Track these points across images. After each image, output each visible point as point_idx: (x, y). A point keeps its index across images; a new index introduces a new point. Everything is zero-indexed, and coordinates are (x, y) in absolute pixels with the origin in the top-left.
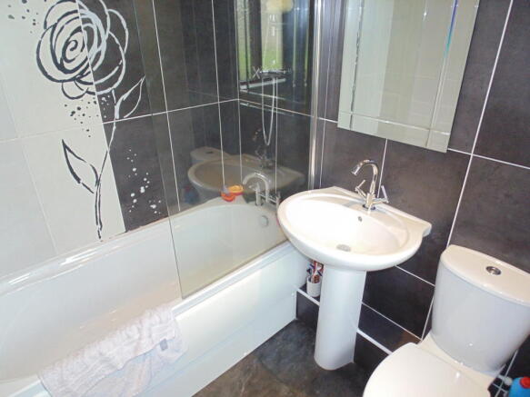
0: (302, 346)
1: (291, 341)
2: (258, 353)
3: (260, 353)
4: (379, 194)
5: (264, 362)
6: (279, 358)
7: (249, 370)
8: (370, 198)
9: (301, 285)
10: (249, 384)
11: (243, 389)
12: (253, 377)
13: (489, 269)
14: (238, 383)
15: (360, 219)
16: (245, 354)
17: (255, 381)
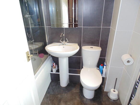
0: (56, 85)
1: (53, 86)
2: (47, 92)
3: (48, 92)
4: (66, 41)
5: (50, 93)
6: (53, 91)
7: (48, 97)
8: (64, 42)
9: (51, 71)
10: (50, 100)
11: (49, 102)
12: (50, 98)
13: (91, 48)
14: (47, 101)
15: (64, 47)
16: (45, 94)
17: (51, 98)
